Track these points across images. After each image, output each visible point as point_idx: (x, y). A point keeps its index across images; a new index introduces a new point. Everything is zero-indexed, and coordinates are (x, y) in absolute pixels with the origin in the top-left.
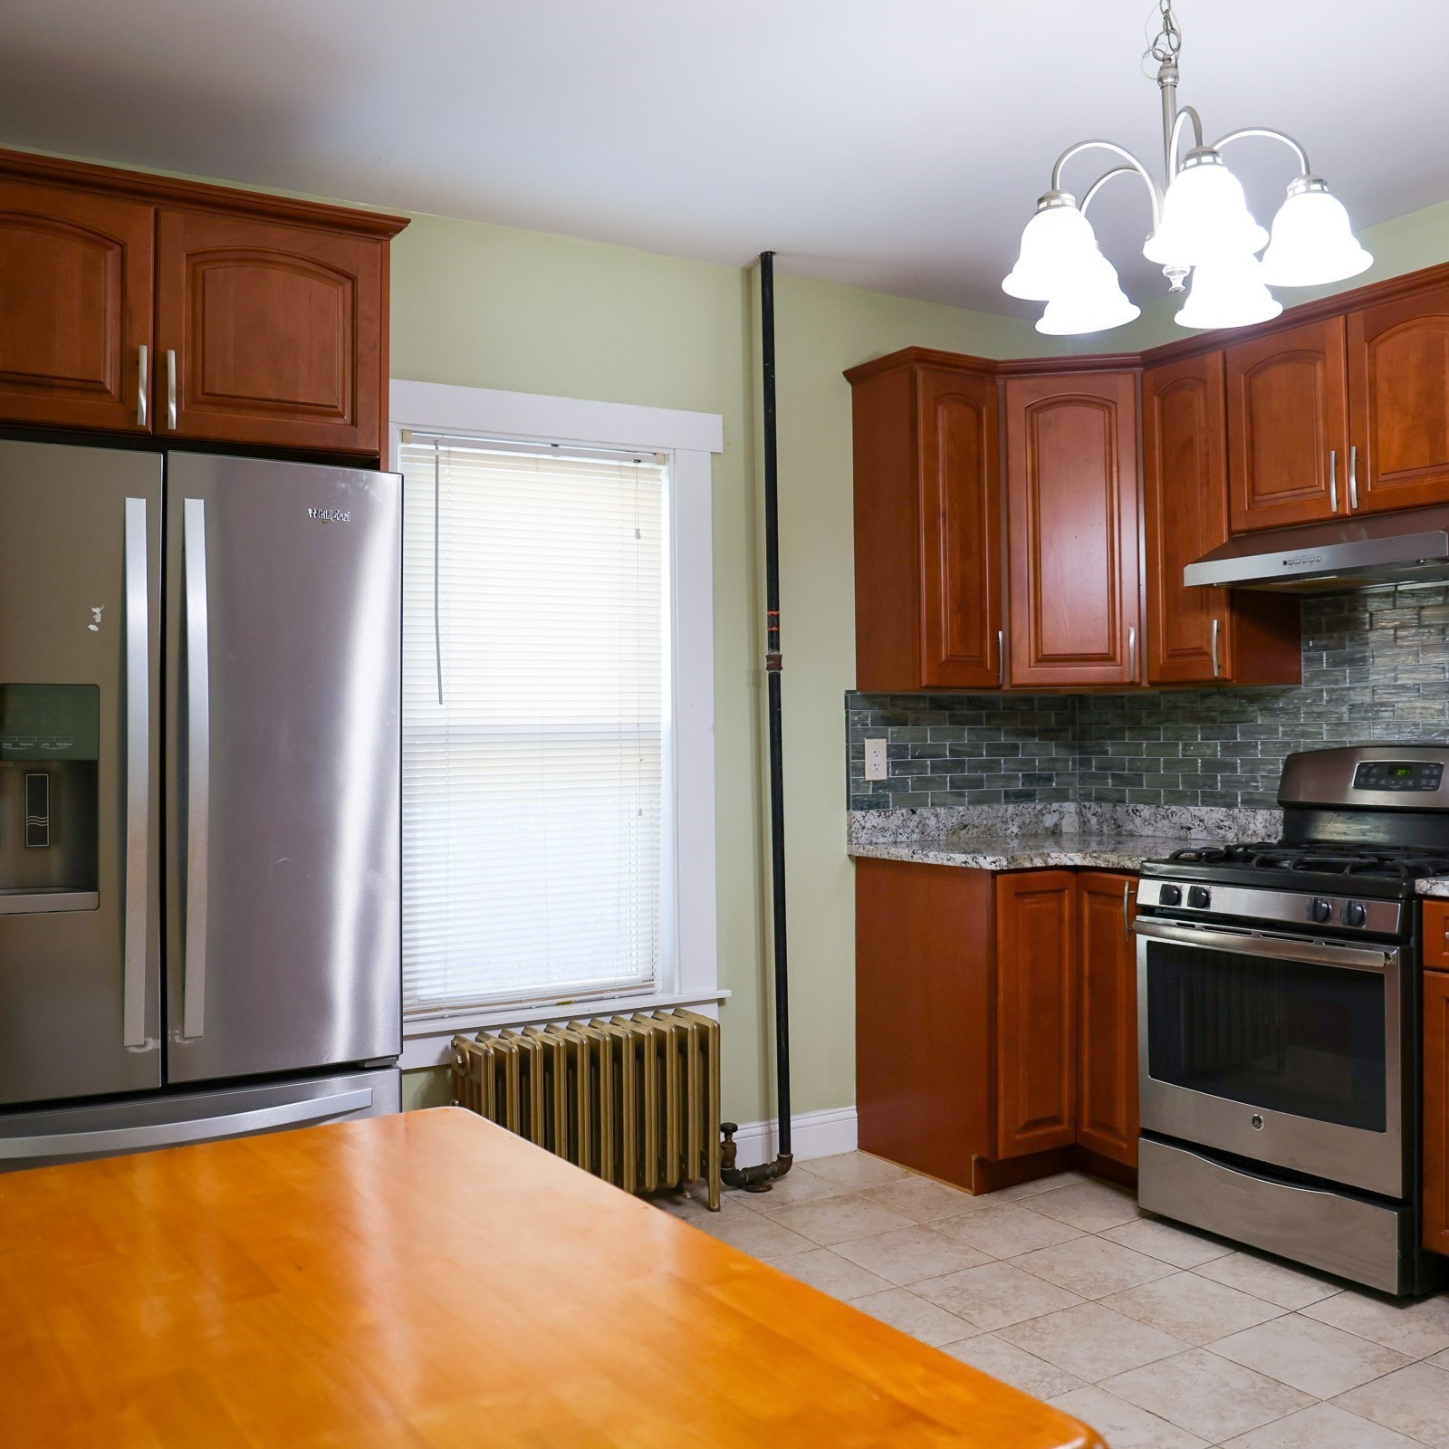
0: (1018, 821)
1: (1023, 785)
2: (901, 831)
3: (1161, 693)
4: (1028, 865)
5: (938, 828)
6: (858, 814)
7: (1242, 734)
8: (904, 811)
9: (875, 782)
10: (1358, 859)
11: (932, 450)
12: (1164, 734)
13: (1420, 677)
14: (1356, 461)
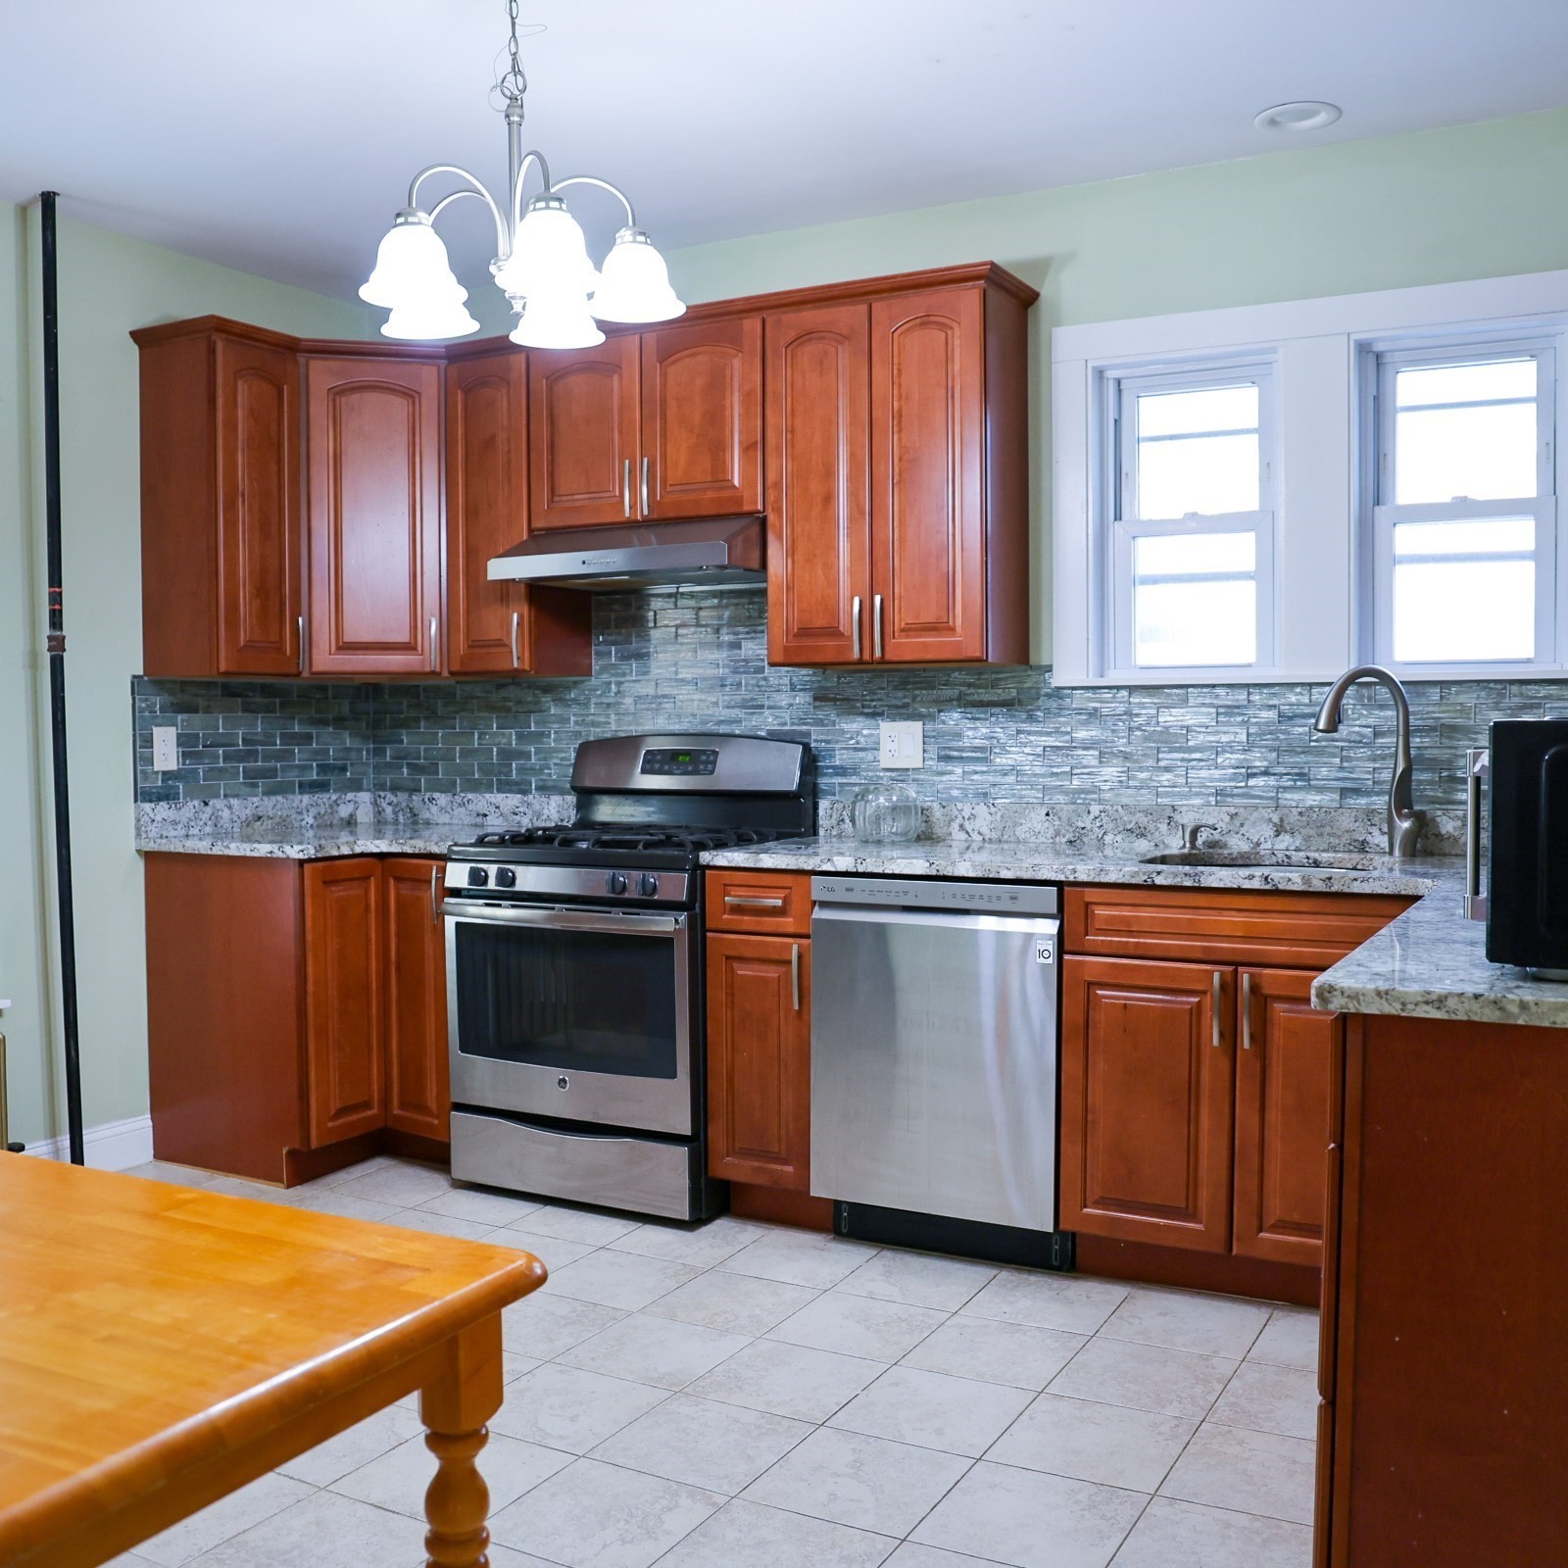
0: (313, 811)
1: (318, 775)
2: (193, 823)
3: (457, 683)
4: (335, 853)
5: (232, 820)
6: (148, 807)
7: (536, 723)
8: (196, 803)
9: (164, 773)
10: (648, 837)
11: (231, 426)
12: (460, 724)
13: (698, 672)
14: (648, 471)
